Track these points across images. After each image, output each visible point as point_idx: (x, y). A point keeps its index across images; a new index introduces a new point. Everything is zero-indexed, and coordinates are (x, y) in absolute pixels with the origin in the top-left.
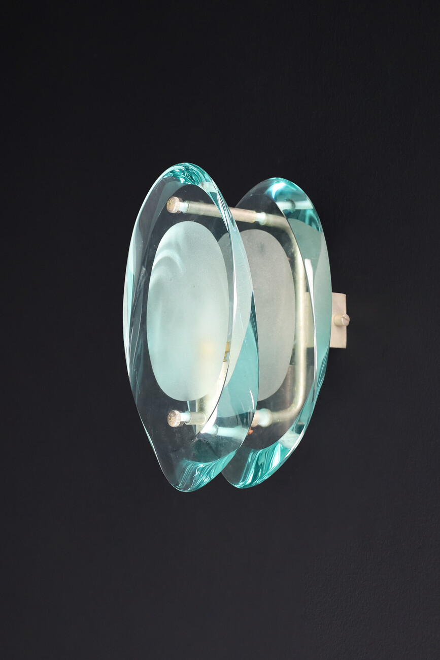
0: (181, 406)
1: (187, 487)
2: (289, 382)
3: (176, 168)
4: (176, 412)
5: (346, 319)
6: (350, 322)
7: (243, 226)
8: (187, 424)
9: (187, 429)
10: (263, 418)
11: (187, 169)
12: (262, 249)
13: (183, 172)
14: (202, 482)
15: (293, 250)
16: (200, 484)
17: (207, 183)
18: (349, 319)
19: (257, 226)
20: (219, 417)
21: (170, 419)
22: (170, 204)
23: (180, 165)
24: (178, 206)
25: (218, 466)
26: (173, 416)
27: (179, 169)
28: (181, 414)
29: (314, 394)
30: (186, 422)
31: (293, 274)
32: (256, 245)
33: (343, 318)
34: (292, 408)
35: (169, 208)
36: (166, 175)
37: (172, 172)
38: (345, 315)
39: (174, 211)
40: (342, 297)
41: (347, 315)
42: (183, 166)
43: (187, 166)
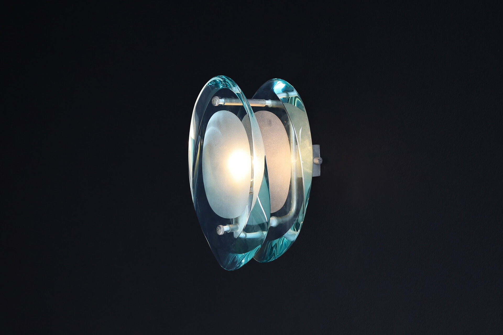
0: (227, 222)
2: (288, 204)
3: (217, 79)
4: (221, 226)
5: (320, 160)
6: (323, 162)
7: (256, 109)
8: (228, 232)
9: (229, 235)
10: (274, 222)
11: (225, 81)
12: (270, 123)
13: (221, 82)
15: (288, 124)
17: (234, 87)
18: (322, 160)
19: (267, 108)
20: (249, 224)
21: (218, 231)
22: (213, 100)
23: (219, 77)
24: (220, 101)
25: (251, 255)
26: (220, 229)
27: (219, 80)
28: (224, 227)
29: (303, 209)
30: (228, 231)
31: (289, 137)
32: (266, 120)
33: (319, 160)
34: (290, 214)
35: (213, 103)
36: (210, 83)
37: (214, 81)
38: (320, 158)
39: (217, 105)
40: (318, 146)
41: (321, 158)
42: (221, 78)
43: (224, 79)
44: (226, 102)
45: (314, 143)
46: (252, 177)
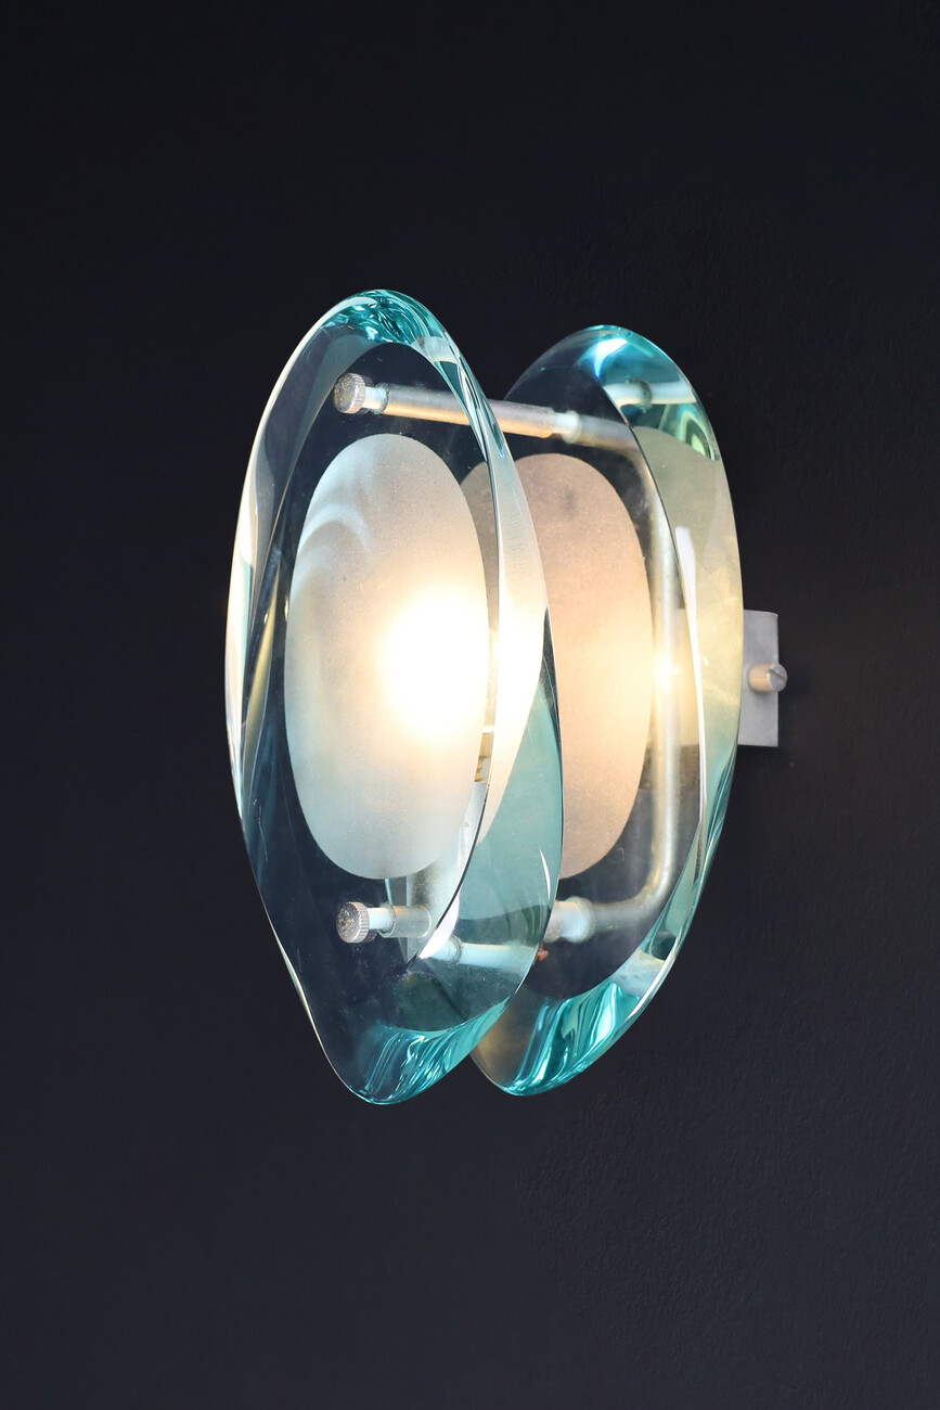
0: (372, 892)
1: (384, 1093)
2: (638, 829)
3: (356, 302)
4: (358, 905)
5: (778, 676)
6: (788, 684)
7: (522, 446)
8: (384, 936)
9: (385, 948)
10: (574, 920)
11: (384, 305)
12: (569, 503)
13: (374, 312)
14: (423, 1078)
15: (646, 505)
16: (417, 1085)
17: (434, 339)
18: (786, 677)
19: (556, 445)
20: (463, 918)
21: (343, 924)
22: (341, 390)
23: (367, 296)
24: (365, 397)
25: (462, 1041)
26: (350, 917)
27: (364, 306)
28: (370, 910)
29: (698, 861)
30: (384, 932)
31: (647, 563)
32: (555, 494)
33: (772, 672)
34: (644, 897)
35: (339, 402)
36: (331, 319)
37: (346, 311)
38: (775, 664)
39: (352, 409)
40: (767, 622)
41: (780, 666)
42: (374, 298)
43: (384, 298)
44: (395, 400)
45: (752, 601)
46: (490, 718)
